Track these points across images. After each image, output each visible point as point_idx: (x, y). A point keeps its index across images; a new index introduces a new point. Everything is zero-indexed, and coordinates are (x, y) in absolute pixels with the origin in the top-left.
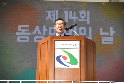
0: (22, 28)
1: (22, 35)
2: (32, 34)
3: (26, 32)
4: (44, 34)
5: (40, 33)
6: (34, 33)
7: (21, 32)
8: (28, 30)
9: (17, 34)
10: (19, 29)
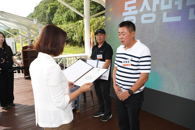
0: (129, 6)
1: (128, 16)
2: (140, 11)
3: (132, 10)
4: (154, 9)
5: (149, 9)
6: (142, 10)
7: (128, 11)
8: (134, 7)
9: (124, 14)
10: (126, 8)
